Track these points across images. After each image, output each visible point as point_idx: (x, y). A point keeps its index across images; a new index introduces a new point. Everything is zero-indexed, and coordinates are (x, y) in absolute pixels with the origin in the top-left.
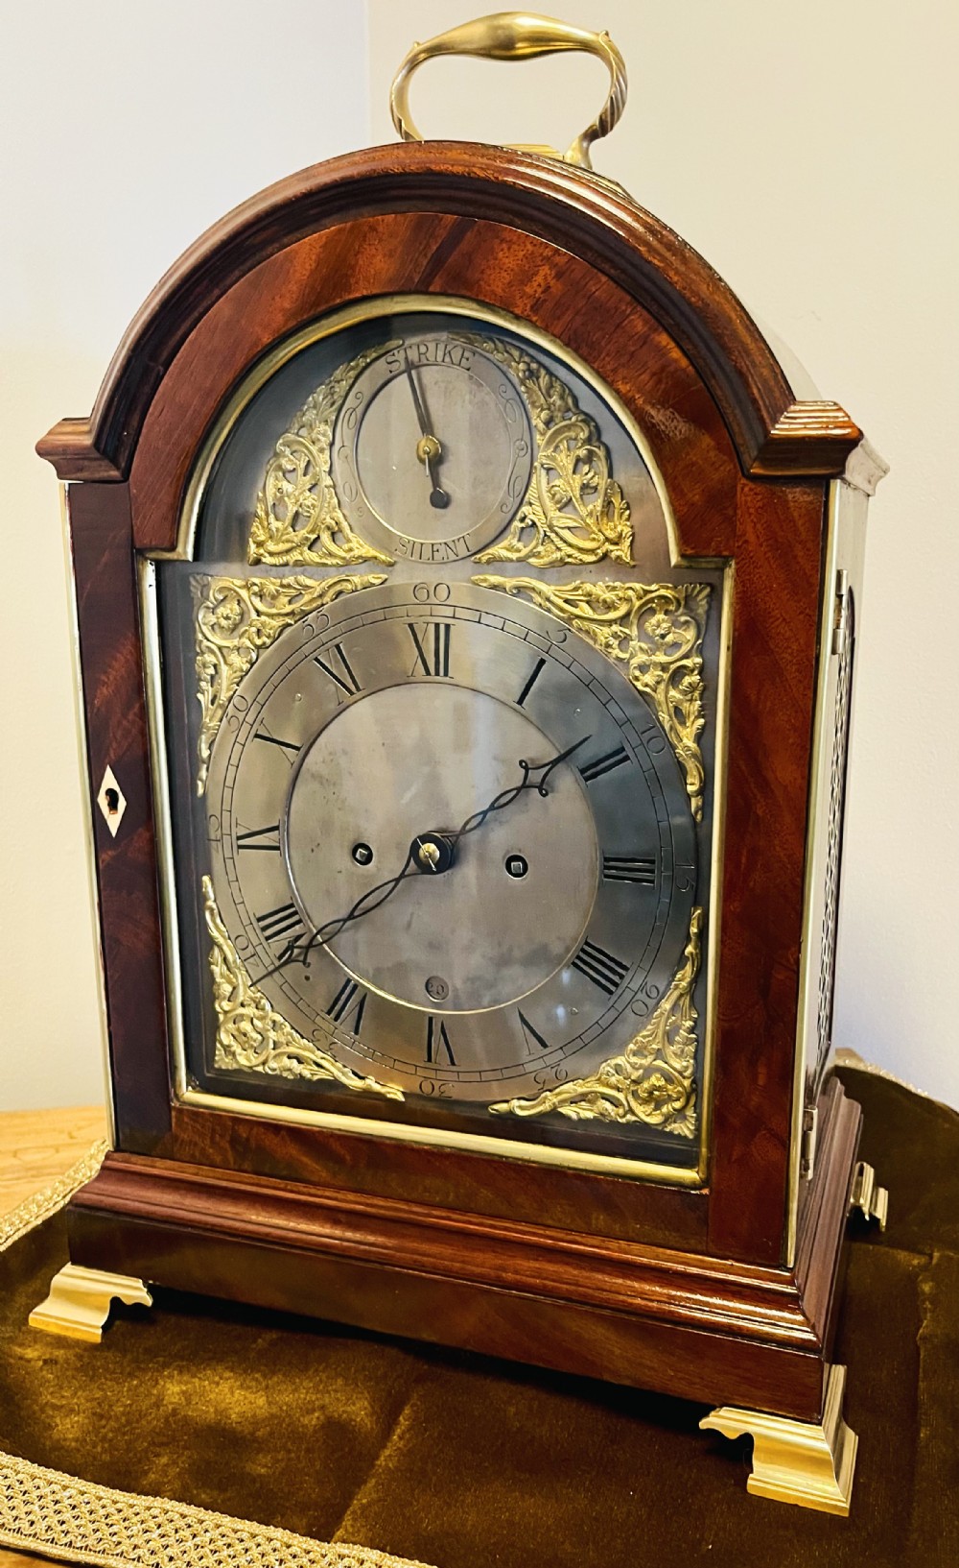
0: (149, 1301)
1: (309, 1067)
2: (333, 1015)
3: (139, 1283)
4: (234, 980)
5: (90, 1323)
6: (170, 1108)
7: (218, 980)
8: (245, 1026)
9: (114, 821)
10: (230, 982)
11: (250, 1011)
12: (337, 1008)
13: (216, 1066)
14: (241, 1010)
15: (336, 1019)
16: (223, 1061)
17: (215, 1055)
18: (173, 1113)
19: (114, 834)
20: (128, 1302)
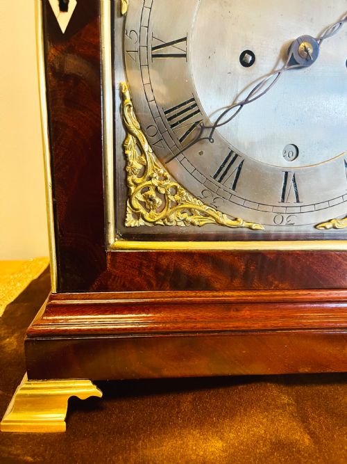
0: (99, 394)
1: (197, 217)
2: (218, 178)
3: (89, 383)
4: (144, 160)
5: (54, 419)
6: (105, 254)
7: (131, 161)
8: (152, 193)
9: (63, 20)
10: (140, 162)
11: (155, 182)
12: (222, 173)
13: (126, 225)
14: (149, 182)
15: (220, 181)
16: (131, 221)
17: (126, 217)
18: (109, 257)
19: (63, 31)
20: (82, 398)
